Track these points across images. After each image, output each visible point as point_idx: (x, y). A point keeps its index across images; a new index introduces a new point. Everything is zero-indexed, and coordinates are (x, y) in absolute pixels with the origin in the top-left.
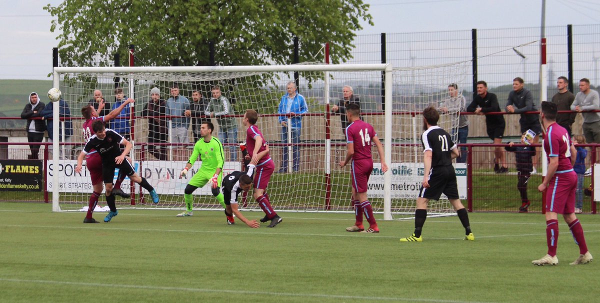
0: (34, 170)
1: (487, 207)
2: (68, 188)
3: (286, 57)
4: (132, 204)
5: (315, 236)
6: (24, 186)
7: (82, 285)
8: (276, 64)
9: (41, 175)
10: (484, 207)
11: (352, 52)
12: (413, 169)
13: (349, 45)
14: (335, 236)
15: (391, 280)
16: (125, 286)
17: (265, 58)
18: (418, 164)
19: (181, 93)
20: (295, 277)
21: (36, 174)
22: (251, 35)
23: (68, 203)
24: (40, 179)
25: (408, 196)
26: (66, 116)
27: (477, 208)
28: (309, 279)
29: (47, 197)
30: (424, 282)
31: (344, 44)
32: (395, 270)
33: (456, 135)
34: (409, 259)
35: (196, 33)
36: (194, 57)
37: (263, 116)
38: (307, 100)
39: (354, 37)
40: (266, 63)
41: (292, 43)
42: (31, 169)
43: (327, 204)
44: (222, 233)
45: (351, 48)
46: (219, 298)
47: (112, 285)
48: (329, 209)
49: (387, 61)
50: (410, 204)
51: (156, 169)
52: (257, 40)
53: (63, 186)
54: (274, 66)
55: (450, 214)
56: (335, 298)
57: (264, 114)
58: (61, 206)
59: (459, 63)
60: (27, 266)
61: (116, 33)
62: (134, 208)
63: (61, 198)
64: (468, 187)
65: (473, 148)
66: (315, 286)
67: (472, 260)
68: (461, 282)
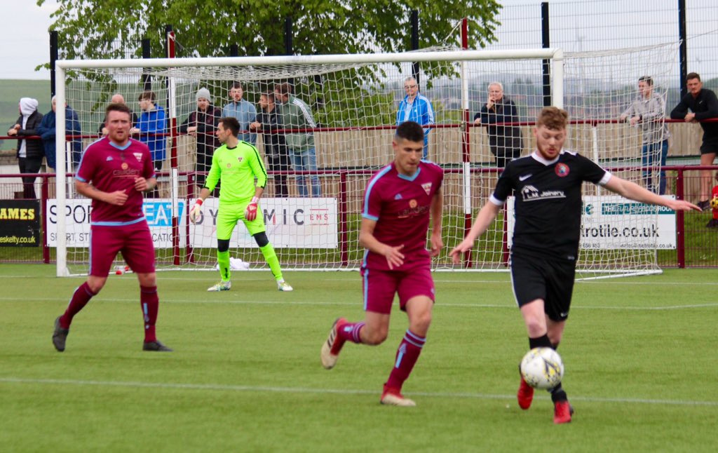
0: (27, 214)
1: (706, 261)
2: (78, 241)
3: (398, 40)
4: (175, 264)
5: (453, 307)
6: (13, 239)
7: (115, 386)
8: (382, 51)
9: (39, 222)
10: (702, 260)
11: (496, 33)
12: (594, 205)
13: (492, 21)
14: (482, 307)
15: (573, 372)
16: (179, 386)
17: (366, 43)
18: (603, 197)
19: (244, 96)
20: (430, 368)
21: (30, 220)
22: (345, 9)
23: (79, 264)
24: (37, 228)
25: (589, 246)
26: (75, 133)
27: (692, 262)
28: (451, 371)
29: (48, 255)
30: (623, 373)
31: (484, 20)
32: (577, 356)
33: (659, 154)
34: (597, 339)
35: (261, 7)
36: (259, 42)
37: (365, 129)
38: (432, 104)
39: (499, 10)
40: (369, 50)
41: (407, 19)
42: (22, 214)
43: (466, 259)
44: (315, 305)
45: (495, 26)
46: (320, 401)
47: (158, 385)
48: (470, 266)
49: (550, 44)
50: (591, 258)
51: (211, 211)
52: (355, 16)
53: (71, 238)
54: (379, 54)
55: (651, 271)
56: (494, 399)
57: (367, 127)
58: (70, 268)
59: (662, 45)
60: (29, 358)
61: (142, 8)
62: (179, 269)
63: (69, 256)
64: (677, 231)
65: (684, 172)
66: (461, 380)
67: (692, 339)
68: (679, 373)
